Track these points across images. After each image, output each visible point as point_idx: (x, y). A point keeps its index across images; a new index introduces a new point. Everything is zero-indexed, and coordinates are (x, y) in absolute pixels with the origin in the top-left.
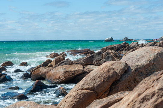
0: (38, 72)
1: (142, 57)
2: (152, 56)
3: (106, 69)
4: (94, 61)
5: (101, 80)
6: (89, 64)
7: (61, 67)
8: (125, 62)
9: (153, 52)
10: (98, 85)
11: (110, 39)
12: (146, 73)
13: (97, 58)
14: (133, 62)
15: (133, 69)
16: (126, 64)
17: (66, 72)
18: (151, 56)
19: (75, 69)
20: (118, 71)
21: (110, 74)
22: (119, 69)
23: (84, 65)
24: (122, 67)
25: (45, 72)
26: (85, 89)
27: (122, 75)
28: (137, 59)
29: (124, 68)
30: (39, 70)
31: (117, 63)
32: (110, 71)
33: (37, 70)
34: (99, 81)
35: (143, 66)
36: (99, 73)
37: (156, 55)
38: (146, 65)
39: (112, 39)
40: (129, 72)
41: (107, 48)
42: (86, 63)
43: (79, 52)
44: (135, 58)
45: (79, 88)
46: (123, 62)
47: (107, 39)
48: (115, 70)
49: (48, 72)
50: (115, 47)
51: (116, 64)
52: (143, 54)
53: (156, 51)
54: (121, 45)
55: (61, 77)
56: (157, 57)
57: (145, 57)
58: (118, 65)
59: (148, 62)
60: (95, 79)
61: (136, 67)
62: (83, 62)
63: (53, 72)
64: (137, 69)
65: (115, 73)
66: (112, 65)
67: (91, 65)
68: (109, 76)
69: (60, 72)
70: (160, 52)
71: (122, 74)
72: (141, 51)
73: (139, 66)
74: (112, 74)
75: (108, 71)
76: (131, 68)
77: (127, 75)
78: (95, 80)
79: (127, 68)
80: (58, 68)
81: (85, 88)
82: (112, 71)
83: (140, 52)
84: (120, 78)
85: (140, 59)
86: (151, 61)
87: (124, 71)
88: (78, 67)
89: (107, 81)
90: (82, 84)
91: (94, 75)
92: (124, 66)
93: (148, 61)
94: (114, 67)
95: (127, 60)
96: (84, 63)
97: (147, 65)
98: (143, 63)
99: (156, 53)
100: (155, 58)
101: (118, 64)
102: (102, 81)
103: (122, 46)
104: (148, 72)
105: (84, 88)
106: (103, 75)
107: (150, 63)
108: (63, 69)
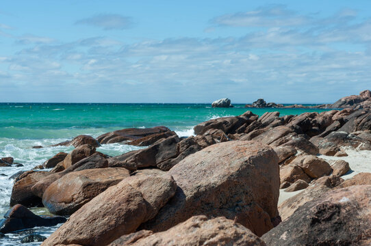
0: (26, 184)
1: (212, 167)
2: (236, 164)
3: (124, 195)
4: (160, 159)
5: (110, 220)
6: (148, 165)
7: (79, 173)
8: (170, 178)
9: (239, 155)
10: (103, 232)
11: (224, 102)
12: (218, 205)
13: (166, 152)
14: (192, 178)
15: (188, 194)
16: (173, 184)
17: (89, 185)
18: (232, 165)
19: (110, 179)
20: (151, 200)
21: (132, 207)
22: (155, 195)
23: (133, 168)
24: (163, 190)
25: (43, 184)
26: (72, 243)
27: (161, 208)
28: (200, 171)
29: (166, 193)
30: (29, 179)
31: (152, 182)
32: (132, 199)
33: (25, 178)
34: (104, 224)
35: (213, 187)
36: (106, 205)
37: (246, 162)
38: (219, 186)
39: (229, 101)
40: (178, 203)
41: (207, 125)
42: (139, 164)
43: (140, 133)
44: (196, 169)
45: (58, 240)
46: (165, 178)
47: (216, 102)
48: (145, 197)
49: (48, 184)
50: (225, 123)
51: (148, 183)
52: (217, 159)
53: (247, 153)
54: (240, 119)
55: (75, 197)
56: (248, 166)
57: (221, 166)
58: (154, 186)
59: (226, 177)
60: (95, 220)
61: (195, 191)
62: (132, 162)
63: (59, 185)
64: (198, 196)
65: (144, 204)
66: (140, 185)
67: (151, 167)
68: (129, 211)
69: (74, 186)
70: (255, 154)
71: (162, 206)
72: (212, 153)
73: (202, 189)
74: (135, 207)
75: (128, 201)
76: (185, 192)
77: (173, 209)
78: (97, 221)
79: (173, 194)
80: (71, 176)
81: (71, 239)
82: (138, 199)
83: (210, 155)
84: (157, 217)
85: (208, 172)
86: (232, 176)
87: (167, 199)
88: (117, 174)
89: (123, 224)
90: (65, 230)
91: (95, 209)
92: (166, 188)
93: (224, 176)
94: (142, 189)
95: (179, 172)
96: (134, 165)
97: (222, 185)
98: (212, 182)
99: (247, 158)
100: (243, 170)
101: (153, 184)
102: (113, 223)
103: (241, 121)
104: (224, 201)
105: (68, 240)
106: (114, 209)
107: (229, 180)
108: (81, 178)
